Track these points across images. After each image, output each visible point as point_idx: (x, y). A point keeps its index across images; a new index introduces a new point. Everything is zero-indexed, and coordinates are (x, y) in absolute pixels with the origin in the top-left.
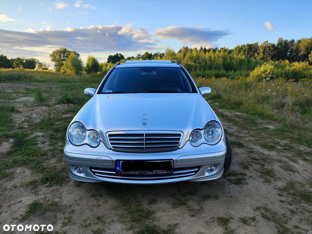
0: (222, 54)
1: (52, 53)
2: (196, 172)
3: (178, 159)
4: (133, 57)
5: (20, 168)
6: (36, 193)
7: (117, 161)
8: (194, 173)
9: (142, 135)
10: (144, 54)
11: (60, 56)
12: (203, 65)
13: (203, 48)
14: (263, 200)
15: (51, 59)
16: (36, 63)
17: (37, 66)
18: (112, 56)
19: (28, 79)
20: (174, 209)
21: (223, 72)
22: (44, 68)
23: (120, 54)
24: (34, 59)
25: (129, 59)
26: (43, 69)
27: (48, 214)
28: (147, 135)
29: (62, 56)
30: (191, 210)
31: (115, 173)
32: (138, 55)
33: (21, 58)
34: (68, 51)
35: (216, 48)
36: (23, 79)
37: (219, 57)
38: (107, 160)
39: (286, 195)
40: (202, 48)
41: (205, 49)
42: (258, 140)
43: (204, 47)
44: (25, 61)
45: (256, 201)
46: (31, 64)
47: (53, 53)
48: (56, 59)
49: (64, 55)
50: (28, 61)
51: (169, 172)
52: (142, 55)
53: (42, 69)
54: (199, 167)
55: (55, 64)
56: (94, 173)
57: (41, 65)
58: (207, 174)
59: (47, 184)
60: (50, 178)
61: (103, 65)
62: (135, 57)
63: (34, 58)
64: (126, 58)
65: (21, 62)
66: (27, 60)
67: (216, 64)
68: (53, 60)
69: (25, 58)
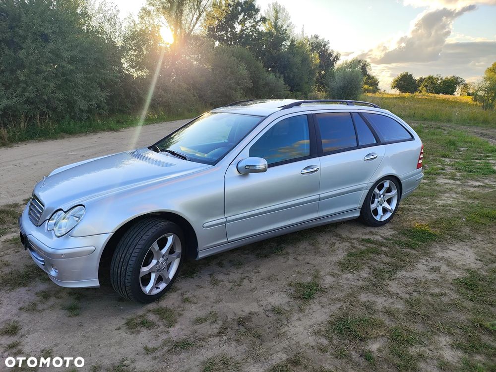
8: (43, 263)
16: (458, 83)
17: (459, 89)
24: (458, 78)
33: (435, 76)
44: (440, 81)
46: (448, 86)
50: (445, 81)
53: (466, 94)
57: (466, 87)
63: (457, 76)
65: (432, 83)
66: (443, 80)
69: (442, 76)
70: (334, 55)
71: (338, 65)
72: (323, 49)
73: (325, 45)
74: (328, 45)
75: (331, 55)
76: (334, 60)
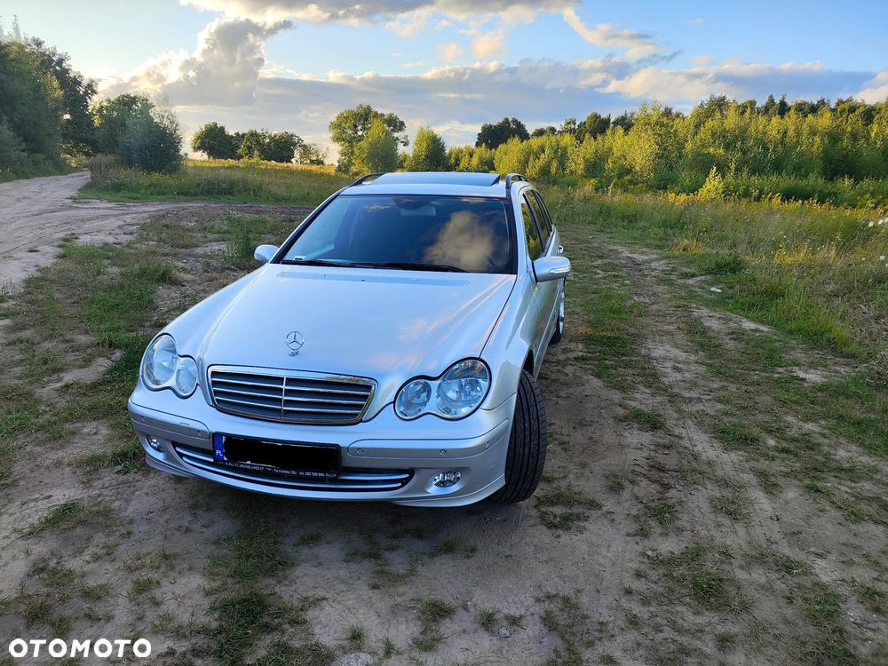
0: (825, 121)
1: (335, 119)
2: (404, 482)
3: (353, 446)
4: (553, 130)
5: (94, 424)
6: (87, 484)
7: (217, 436)
8: (400, 484)
9: (280, 380)
10: (584, 119)
11: (355, 126)
12: (755, 156)
13: (777, 101)
14: (582, 579)
15: (331, 135)
16: (295, 144)
17: (297, 154)
18: (491, 126)
19: (251, 193)
20: (345, 565)
21: (815, 181)
22: (315, 158)
23: (515, 121)
24: (292, 135)
25: (540, 133)
26: (312, 162)
27: (79, 531)
28: (290, 381)
29: (360, 128)
30: (382, 572)
31: (212, 460)
32: (569, 123)
33: (259, 131)
34: (376, 113)
35: (822, 103)
36: (240, 192)
37: (813, 133)
38: (199, 431)
39: (655, 579)
40: (771, 100)
41: (783, 104)
42: (726, 414)
43: (781, 98)
44: (268, 140)
45: (561, 578)
46: (282, 148)
47: (338, 118)
48: (344, 136)
49: (364, 124)
50: (275, 141)
51: (327, 475)
52: (578, 123)
53: (308, 161)
54: (411, 472)
55: (340, 148)
56: (181, 455)
57: (306, 150)
58: (433, 490)
59: (119, 468)
60: (131, 454)
61: (462, 152)
62: (558, 128)
63: (290, 132)
64: (530, 130)
65: (258, 143)
66: (273, 139)
67: (802, 154)
68: (337, 139)
69: (270, 132)
70: (85, 83)
71: (94, 102)
72: (58, 68)
73: (60, 62)
74: (67, 62)
75: (79, 83)
76: (86, 93)
